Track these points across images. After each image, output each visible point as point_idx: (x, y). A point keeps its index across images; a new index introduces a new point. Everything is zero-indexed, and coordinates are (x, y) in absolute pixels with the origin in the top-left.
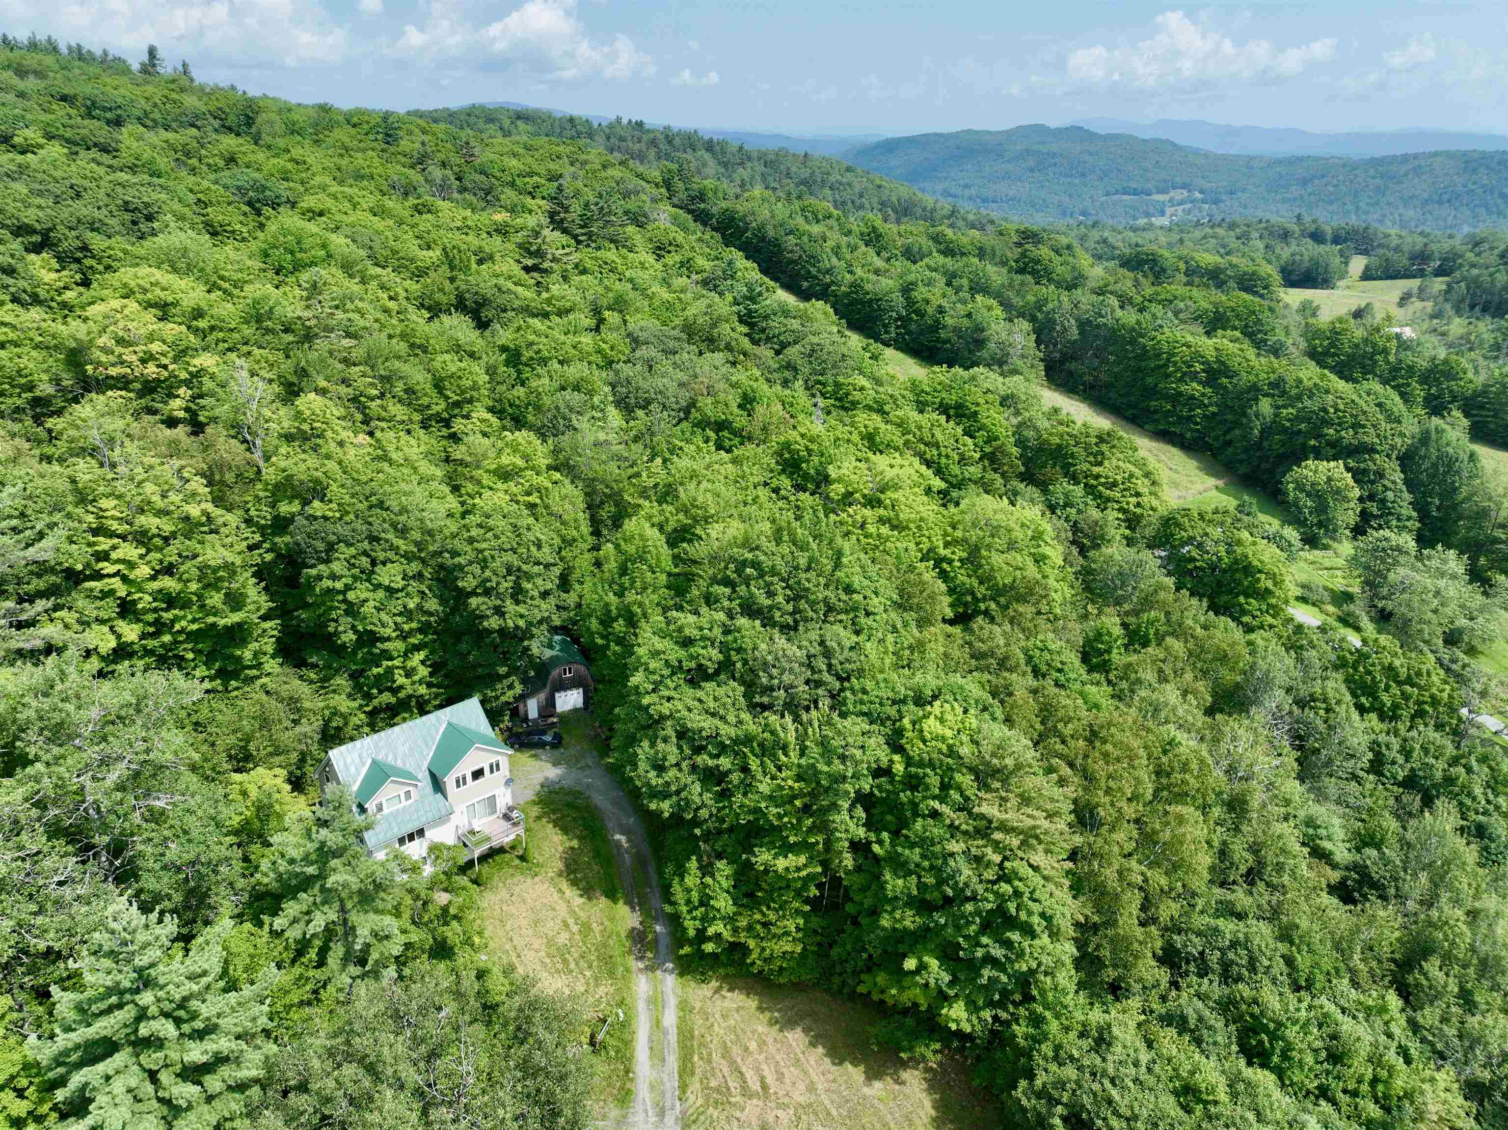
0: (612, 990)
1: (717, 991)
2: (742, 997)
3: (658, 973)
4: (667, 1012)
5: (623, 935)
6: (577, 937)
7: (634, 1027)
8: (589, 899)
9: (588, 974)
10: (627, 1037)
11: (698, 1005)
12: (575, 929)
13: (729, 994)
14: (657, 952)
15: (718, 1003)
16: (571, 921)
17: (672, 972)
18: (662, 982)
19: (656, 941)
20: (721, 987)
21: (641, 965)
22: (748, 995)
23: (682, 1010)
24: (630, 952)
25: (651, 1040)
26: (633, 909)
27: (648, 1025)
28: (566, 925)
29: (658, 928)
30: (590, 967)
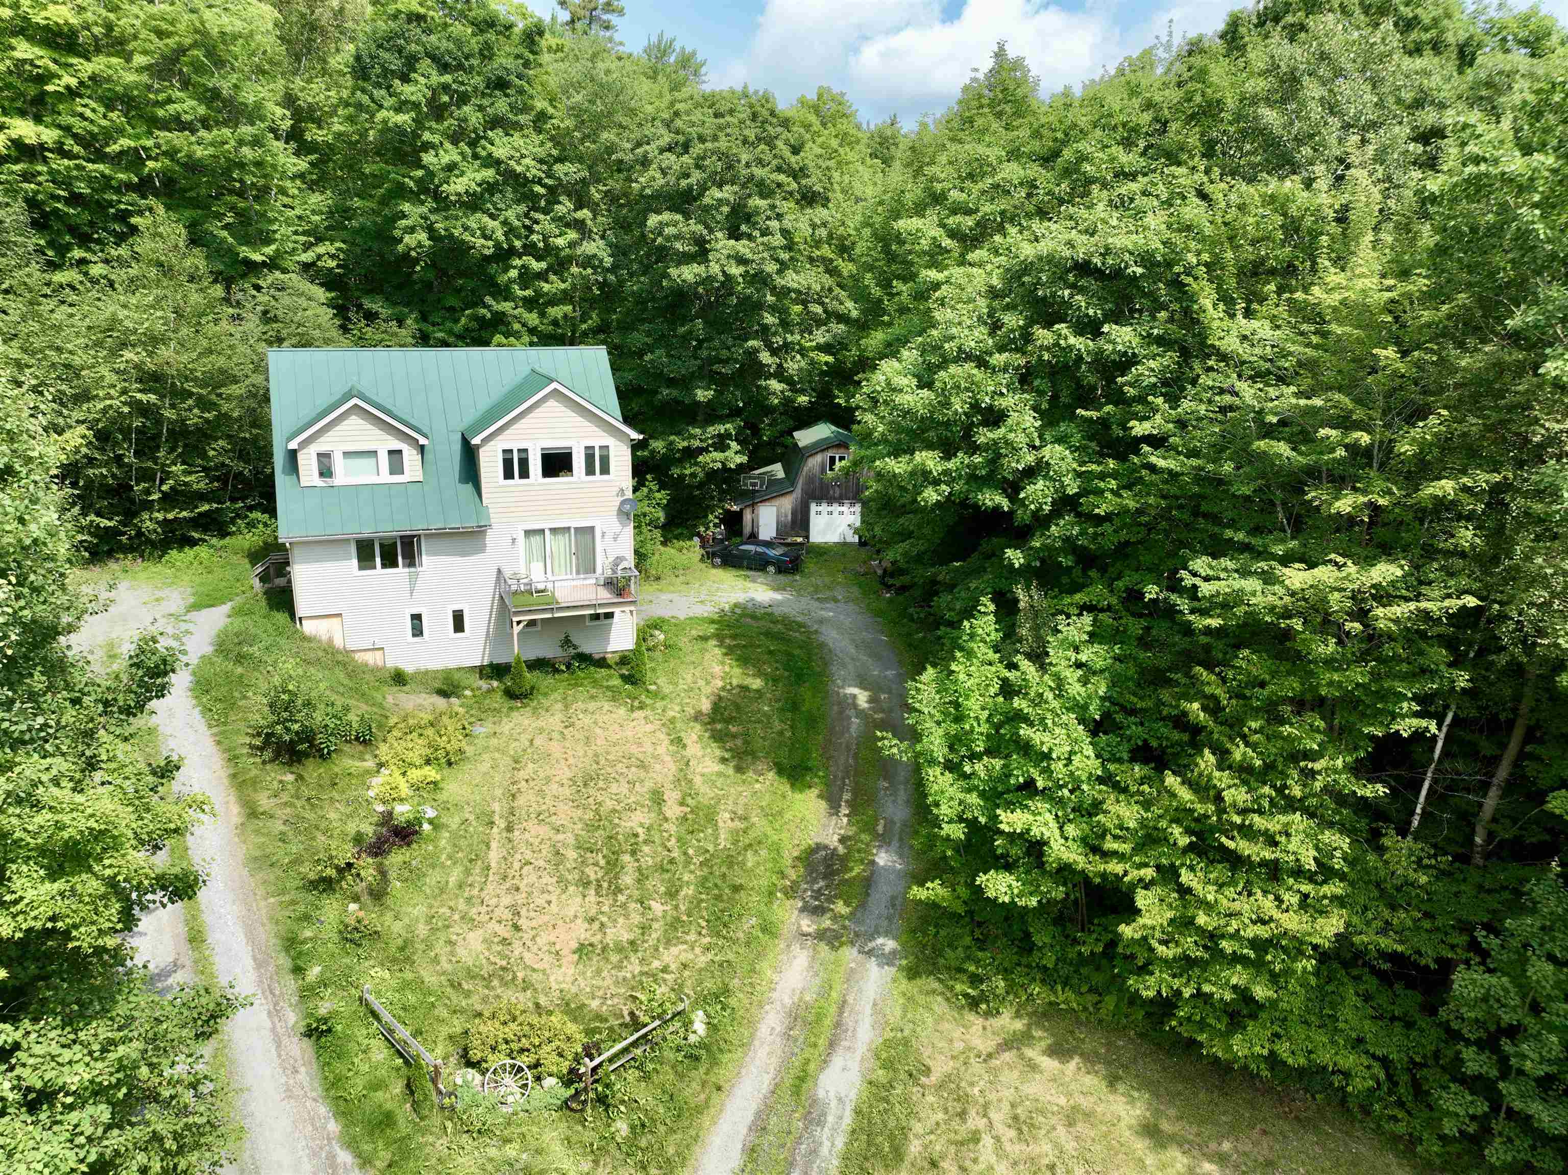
0: (703, 960)
1: (1010, 1043)
2: (1093, 1082)
3: (849, 954)
4: (838, 1061)
5: (789, 853)
6: (672, 828)
7: (722, 1074)
8: (739, 769)
9: (657, 907)
10: (691, 1091)
11: (940, 1068)
12: (673, 810)
13: (1049, 1064)
14: (863, 905)
15: (1010, 1077)
16: (672, 796)
17: (888, 959)
18: (850, 976)
19: (868, 883)
20: (1025, 1038)
21: (807, 924)
22: (1112, 1081)
23: (888, 1065)
24: (791, 892)
25: (759, 1127)
26: (834, 806)
27: (766, 1082)
28: (657, 798)
29: (883, 859)
30: (672, 894)
